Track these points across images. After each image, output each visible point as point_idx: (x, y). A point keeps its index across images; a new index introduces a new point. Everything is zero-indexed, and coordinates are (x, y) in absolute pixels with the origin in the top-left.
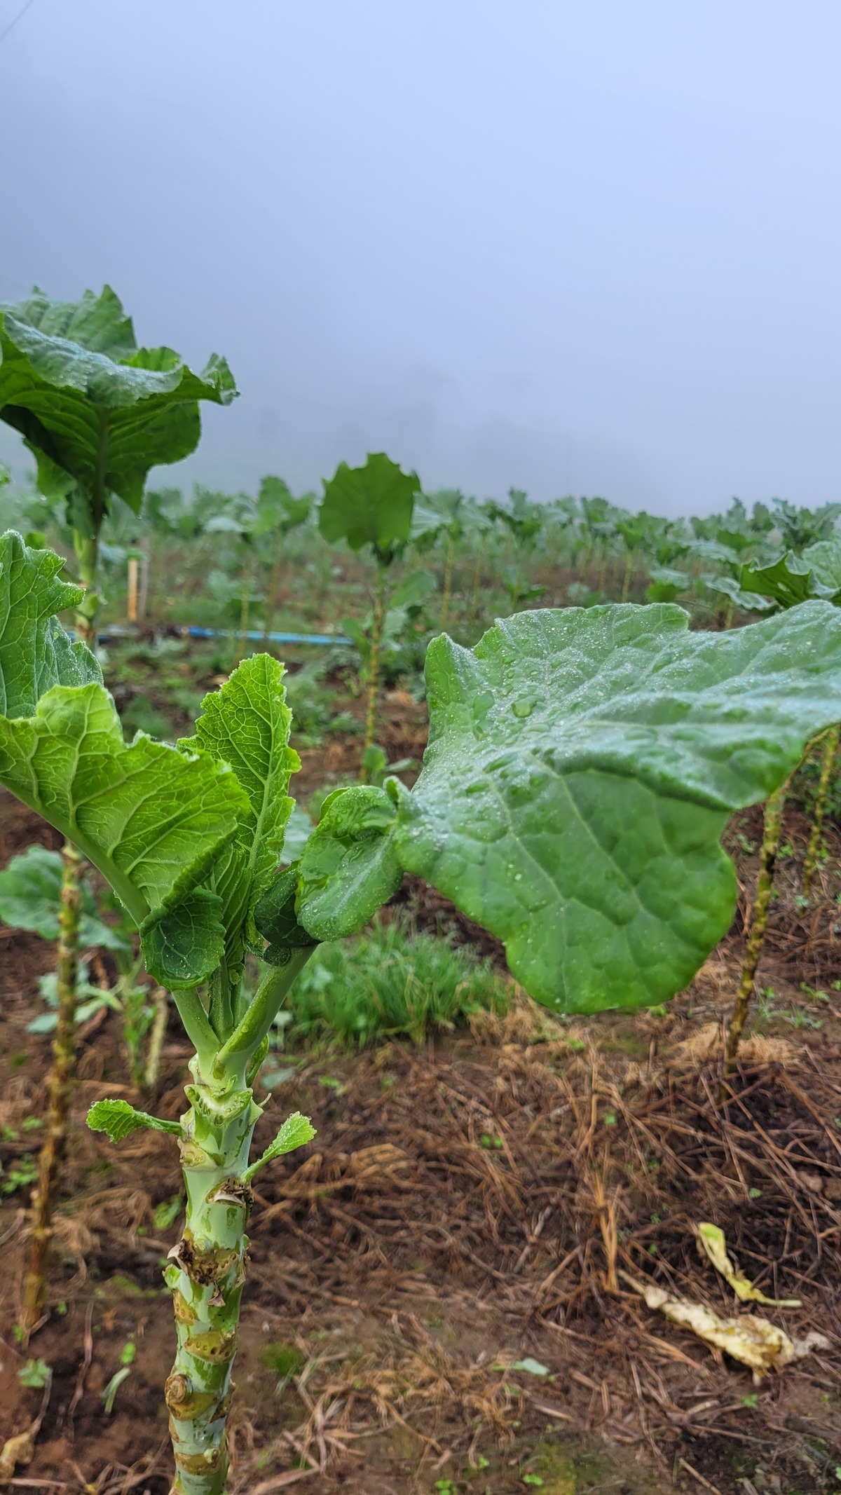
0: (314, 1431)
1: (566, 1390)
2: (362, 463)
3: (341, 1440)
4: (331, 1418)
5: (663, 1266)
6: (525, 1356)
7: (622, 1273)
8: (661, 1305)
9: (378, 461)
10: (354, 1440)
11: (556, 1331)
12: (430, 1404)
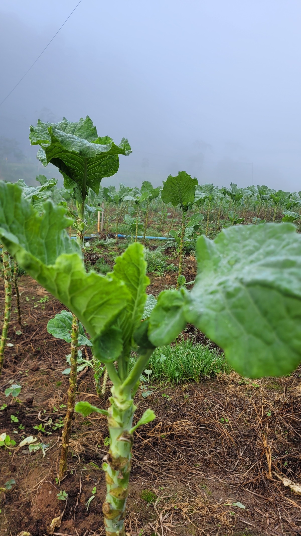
0: (160, 523)
1: (253, 515)
2: (177, 175)
3: (169, 527)
4: (166, 519)
5: (290, 470)
6: (237, 501)
7: (274, 472)
8: (289, 485)
9: (182, 174)
10: (174, 528)
11: (249, 492)
12: (202, 516)
